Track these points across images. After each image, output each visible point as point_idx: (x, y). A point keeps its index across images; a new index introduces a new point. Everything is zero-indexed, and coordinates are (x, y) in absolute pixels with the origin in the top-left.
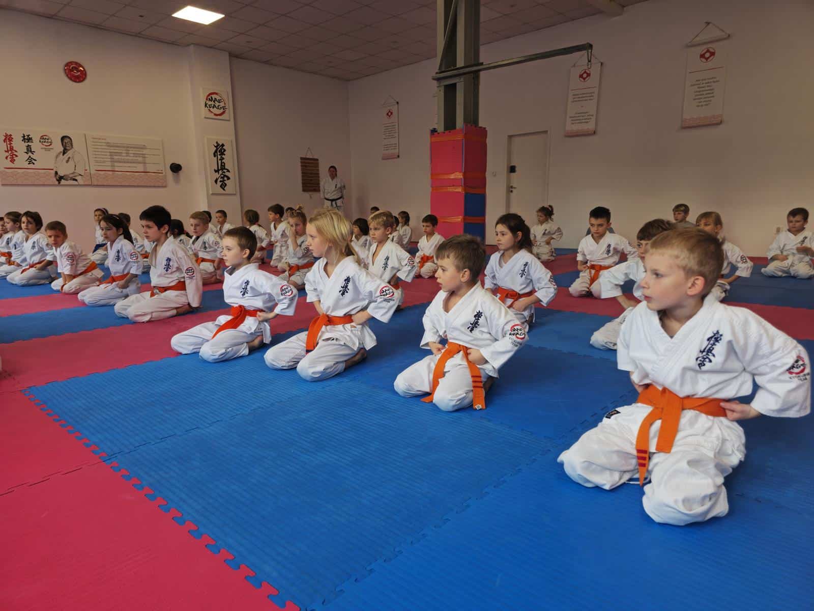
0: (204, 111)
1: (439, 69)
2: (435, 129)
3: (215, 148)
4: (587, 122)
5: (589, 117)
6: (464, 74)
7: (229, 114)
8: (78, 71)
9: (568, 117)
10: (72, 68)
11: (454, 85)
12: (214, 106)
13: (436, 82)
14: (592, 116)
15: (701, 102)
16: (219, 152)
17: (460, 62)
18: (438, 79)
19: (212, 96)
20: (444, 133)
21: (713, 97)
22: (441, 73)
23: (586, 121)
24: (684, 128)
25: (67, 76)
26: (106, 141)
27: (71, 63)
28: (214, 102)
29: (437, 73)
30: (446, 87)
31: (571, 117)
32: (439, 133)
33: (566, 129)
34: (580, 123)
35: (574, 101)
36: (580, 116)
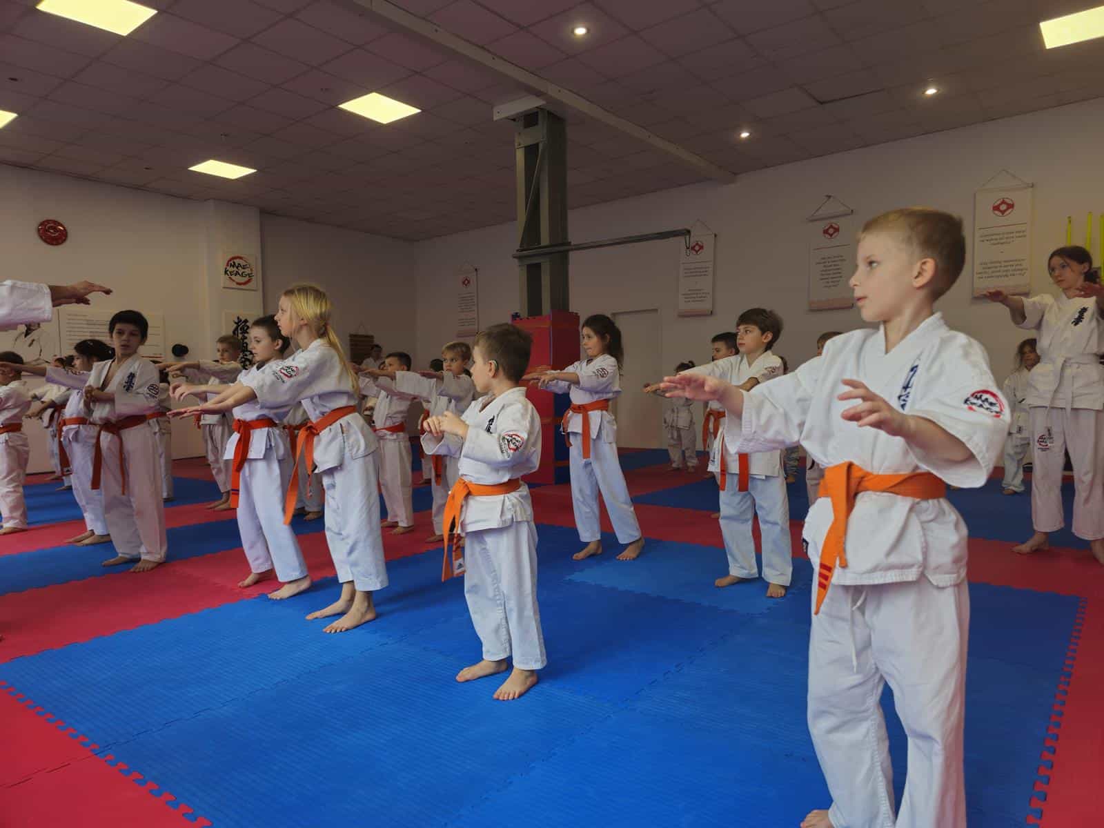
0: (223, 280)
1: (521, 247)
2: (517, 313)
3: (235, 325)
4: (703, 301)
5: (704, 295)
6: (551, 253)
7: (256, 282)
8: (56, 230)
9: (680, 295)
10: (49, 228)
11: (538, 266)
12: (237, 273)
13: (516, 260)
14: (708, 293)
15: (828, 282)
16: (241, 329)
17: (545, 239)
18: (520, 258)
19: (235, 261)
20: (528, 319)
21: (841, 277)
22: (522, 251)
23: (701, 299)
24: (812, 311)
25: (41, 237)
26: (87, 318)
27: (48, 221)
28: (237, 268)
29: (518, 251)
30: (530, 267)
31: (684, 295)
32: (521, 319)
33: (680, 307)
34: (694, 301)
35: (686, 277)
36: (694, 293)
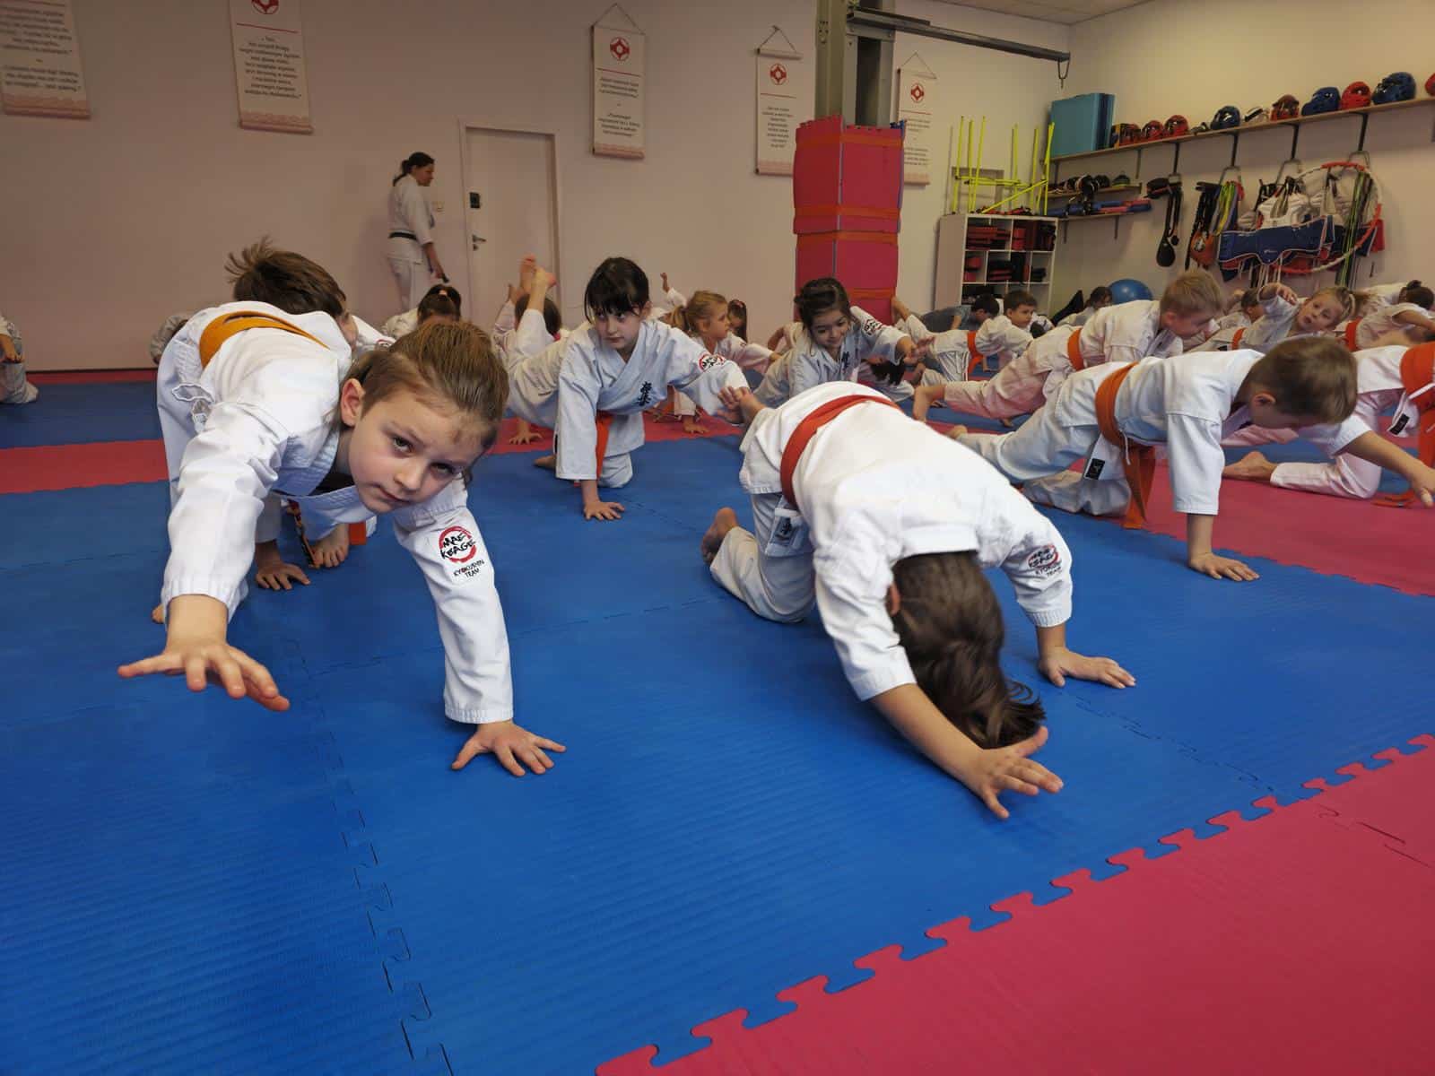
4: (630, 135)
5: (632, 127)
9: (596, 118)
14: (638, 125)
15: (775, 140)
21: (788, 137)
23: (628, 132)
24: (759, 173)
31: (601, 120)
33: (596, 140)
34: (616, 133)
35: (603, 91)
36: (617, 122)
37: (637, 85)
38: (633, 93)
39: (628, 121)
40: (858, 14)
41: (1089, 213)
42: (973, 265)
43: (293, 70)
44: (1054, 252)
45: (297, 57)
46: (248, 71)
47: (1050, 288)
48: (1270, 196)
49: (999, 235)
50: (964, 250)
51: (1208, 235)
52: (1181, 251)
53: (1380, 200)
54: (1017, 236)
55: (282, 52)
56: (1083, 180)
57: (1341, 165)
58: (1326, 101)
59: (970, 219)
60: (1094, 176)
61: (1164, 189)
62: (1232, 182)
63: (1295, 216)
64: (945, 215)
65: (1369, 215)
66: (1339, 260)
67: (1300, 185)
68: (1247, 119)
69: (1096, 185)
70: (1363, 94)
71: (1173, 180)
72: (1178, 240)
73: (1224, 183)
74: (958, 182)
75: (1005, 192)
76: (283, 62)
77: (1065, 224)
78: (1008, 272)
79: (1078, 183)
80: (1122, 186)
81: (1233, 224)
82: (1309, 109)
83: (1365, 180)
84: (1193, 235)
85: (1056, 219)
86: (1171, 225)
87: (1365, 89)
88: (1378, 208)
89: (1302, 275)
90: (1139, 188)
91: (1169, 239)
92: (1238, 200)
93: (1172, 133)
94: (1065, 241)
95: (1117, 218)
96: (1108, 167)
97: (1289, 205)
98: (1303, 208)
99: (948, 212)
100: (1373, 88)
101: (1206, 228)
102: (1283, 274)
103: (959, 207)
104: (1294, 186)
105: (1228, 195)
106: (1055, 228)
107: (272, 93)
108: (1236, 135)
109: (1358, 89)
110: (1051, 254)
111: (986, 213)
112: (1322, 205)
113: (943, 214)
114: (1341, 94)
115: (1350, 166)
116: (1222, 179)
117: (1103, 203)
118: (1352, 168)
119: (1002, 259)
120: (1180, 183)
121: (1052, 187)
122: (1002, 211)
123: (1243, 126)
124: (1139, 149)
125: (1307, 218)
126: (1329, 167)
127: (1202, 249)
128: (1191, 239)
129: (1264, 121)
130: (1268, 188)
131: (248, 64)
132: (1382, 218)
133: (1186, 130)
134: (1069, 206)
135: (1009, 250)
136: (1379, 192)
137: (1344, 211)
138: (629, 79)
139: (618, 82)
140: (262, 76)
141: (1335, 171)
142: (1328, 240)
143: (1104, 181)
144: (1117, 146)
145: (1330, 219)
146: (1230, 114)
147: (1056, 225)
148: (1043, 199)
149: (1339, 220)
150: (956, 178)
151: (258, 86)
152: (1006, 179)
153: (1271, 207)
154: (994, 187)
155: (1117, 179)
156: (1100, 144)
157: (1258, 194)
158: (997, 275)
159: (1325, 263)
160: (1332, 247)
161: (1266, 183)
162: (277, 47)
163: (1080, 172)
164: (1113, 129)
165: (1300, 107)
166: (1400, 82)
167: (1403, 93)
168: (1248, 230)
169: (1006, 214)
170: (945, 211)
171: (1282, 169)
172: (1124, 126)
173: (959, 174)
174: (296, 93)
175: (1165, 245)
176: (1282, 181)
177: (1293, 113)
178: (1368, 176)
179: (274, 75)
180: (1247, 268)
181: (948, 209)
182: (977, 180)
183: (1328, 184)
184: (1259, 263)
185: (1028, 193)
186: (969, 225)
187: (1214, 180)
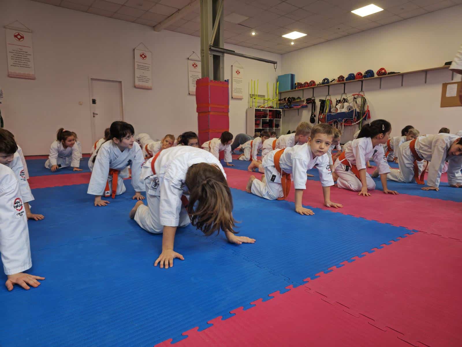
9: (136, 77)
14: (150, 79)
23: (147, 81)
24: (190, 95)
31: (138, 77)
33: (136, 83)
34: (143, 82)
35: (138, 69)
36: (143, 78)
37: (149, 67)
38: (148, 69)
39: (146, 78)
40: (212, 48)
41: (290, 108)
42: (258, 123)
43: (29, 59)
44: (281, 119)
45: (30, 55)
46: (12, 59)
47: (281, 130)
48: (339, 103)
49: (264, 114)
50: (254, 118)
51: (323, 114)
52: (316, 119)
53: (368, 105)
54: (270, 114)
55: (25, 53)
56: (288, 98)
57: (357, 95)
58: (351, 77)
59: (255, 109)
60: (291, 97)
61: (310, 101)
62: (329, 99)
63: (346, 109)
64: (248, 108)
65: (366, 109)
66: (359, 121)
67: (347, 100)
68: (331, 82)
69: (292, 100)
70: (361, 75)
71: (313, 99)
72: (315, 116)
73: (326, 100)
74: (252, 98)
75: (266, 102)
76: (25, 56)
77: (284, 111)
78: (268, 125)
79: (286, 99)
80: (299, 100)
81: (330, 111)
82: (347, 79)
83: (364, 99)
84: (319, 114)
85: (281, 110)
86: (313, 111)
87: (361, 74)
88: (368, 107)
89: (349, 126)
90: (304, 101)
91: (313, 116)
92: (330, 104)
93: (311, 85)
94: (284, 116)
95: (298, 109)
96: (295, 95)
97: (344, 106)
98: (348, 107)
99: (249, 107)
100: (363, 74)
101: (323, 112)
102: (344, 125)
103: (252, 106)
104: (345, 100)
105: (328, 103)
106: (281, 112)
107: (21, 66)
108: (329, 86)
109: (359, 74)
110: (280, 120)
111: (261, 108)
112: (353, 106)
113: (247, 107)
114: (355, 75)
115: (359, 95)
116: (326, 98)
117: (294, 105)
118: (360, 96)
119: (266, 121)
120: (315, 100)
121: (279, 100)
122: (266, 107)
123: (331, 83)
124: (303, 90)
125: (350, 109)
126: (354, 95)
127: (322, 119)
128: (319, 116)
129: (336, 82)
130: (338, 101)
131: (12, 57)
132: (369, 109)
133: (315, 84)
134: (285, 106)
135: (268, 118)
136: (368, 102)
137: (359, 107)
138: (147, 65)
139: (142, 66)
140: (18, 61)
141: (356, 96)
142: (356, 115)
143: (294, 99)
144: (297, 89)
145: (356, 110)
146: (327, 80)
147: (281, 111)
148: (277, 104)
149: (358, 110)
150: (251, 97)
151: (16, 64)
152: (266, 98)
153: (339, 106)
154: (263, 100)
155: (297, 98)
156: (292, 88)
157: (336, 103)
158: (265, 126)
159: (355, 122)
160: (357, 117)
161: (338, 100)
162: (23, 52)
163: (287, 96)
164: (295, 84)
165: (345, 79)
166: (370, 72)
167: (371, 75)
168: (334, 113)
169: (266, 108)
170: (248, 107)
171: (342, 95)
172: (298, 83)
173: (252, 96)
174: (29, 66)
175: (312, 117)
176: (342, 99)
177: (343, 80)
178: (364, 98)
179: (22, 60)
180: (335, 124)
181: (249, 106)
182: (257, 98)
183: (354, 100)
184: (337, 122)
185: (273, 102)
186: (255, 111)
187: (324, 99)
